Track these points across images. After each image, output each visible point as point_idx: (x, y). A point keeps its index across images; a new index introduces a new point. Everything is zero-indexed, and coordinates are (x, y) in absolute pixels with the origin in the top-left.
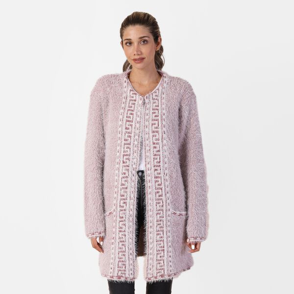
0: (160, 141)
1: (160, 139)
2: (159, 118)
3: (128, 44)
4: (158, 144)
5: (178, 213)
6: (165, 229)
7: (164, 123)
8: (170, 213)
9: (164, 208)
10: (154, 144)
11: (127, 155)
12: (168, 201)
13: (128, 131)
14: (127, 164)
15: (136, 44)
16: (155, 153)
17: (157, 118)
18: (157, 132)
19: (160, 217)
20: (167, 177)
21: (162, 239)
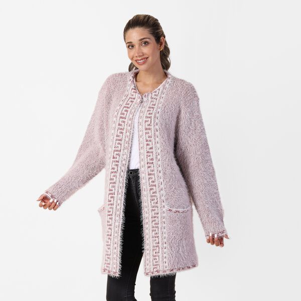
0: (152, 139)
1: (153, 136)
2: (153, 116)
3: (130, 47)
4: (150, 141)
5: (174, 210)
6: (159, 226)
7: (157, 121)
8: (164, 210)
9: (159, 205)
10: (147, 141)
11: (117, 151)
12: (163, 198)
13: (121, 127)
14: (117, 160)
15: (137, 46)
16: (148, 150)
17: (150, 115)
18: (149, 129)
19: (155, 214)
20: (161, 174)
21: (157, 235)
